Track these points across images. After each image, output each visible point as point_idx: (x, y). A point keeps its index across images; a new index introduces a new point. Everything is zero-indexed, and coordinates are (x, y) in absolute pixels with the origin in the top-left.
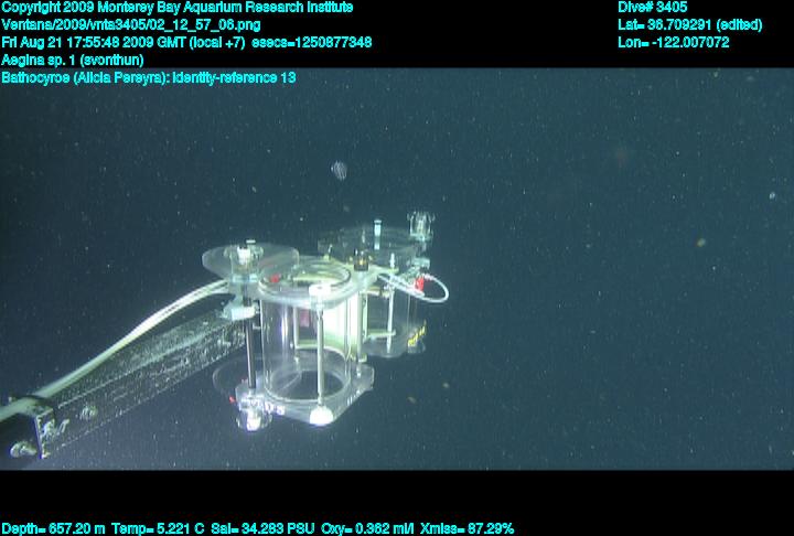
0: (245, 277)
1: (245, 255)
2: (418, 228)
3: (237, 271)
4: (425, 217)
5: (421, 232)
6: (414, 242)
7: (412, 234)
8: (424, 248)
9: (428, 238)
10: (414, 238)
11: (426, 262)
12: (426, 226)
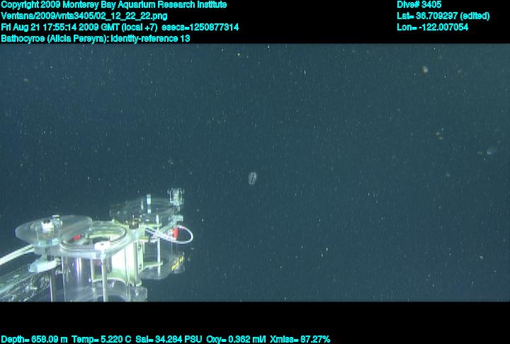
0: (49, 241)
1: (47, 227)
2: (175, 198)
3: (41, 238)
4: (178, 192)
5: (176, 200)
6: (172, 206)
7: (171, 202)
8: (179, 209)
9: (181, 203)
10: (172, 204)
11: (181, 218)
12: (180, 197)
